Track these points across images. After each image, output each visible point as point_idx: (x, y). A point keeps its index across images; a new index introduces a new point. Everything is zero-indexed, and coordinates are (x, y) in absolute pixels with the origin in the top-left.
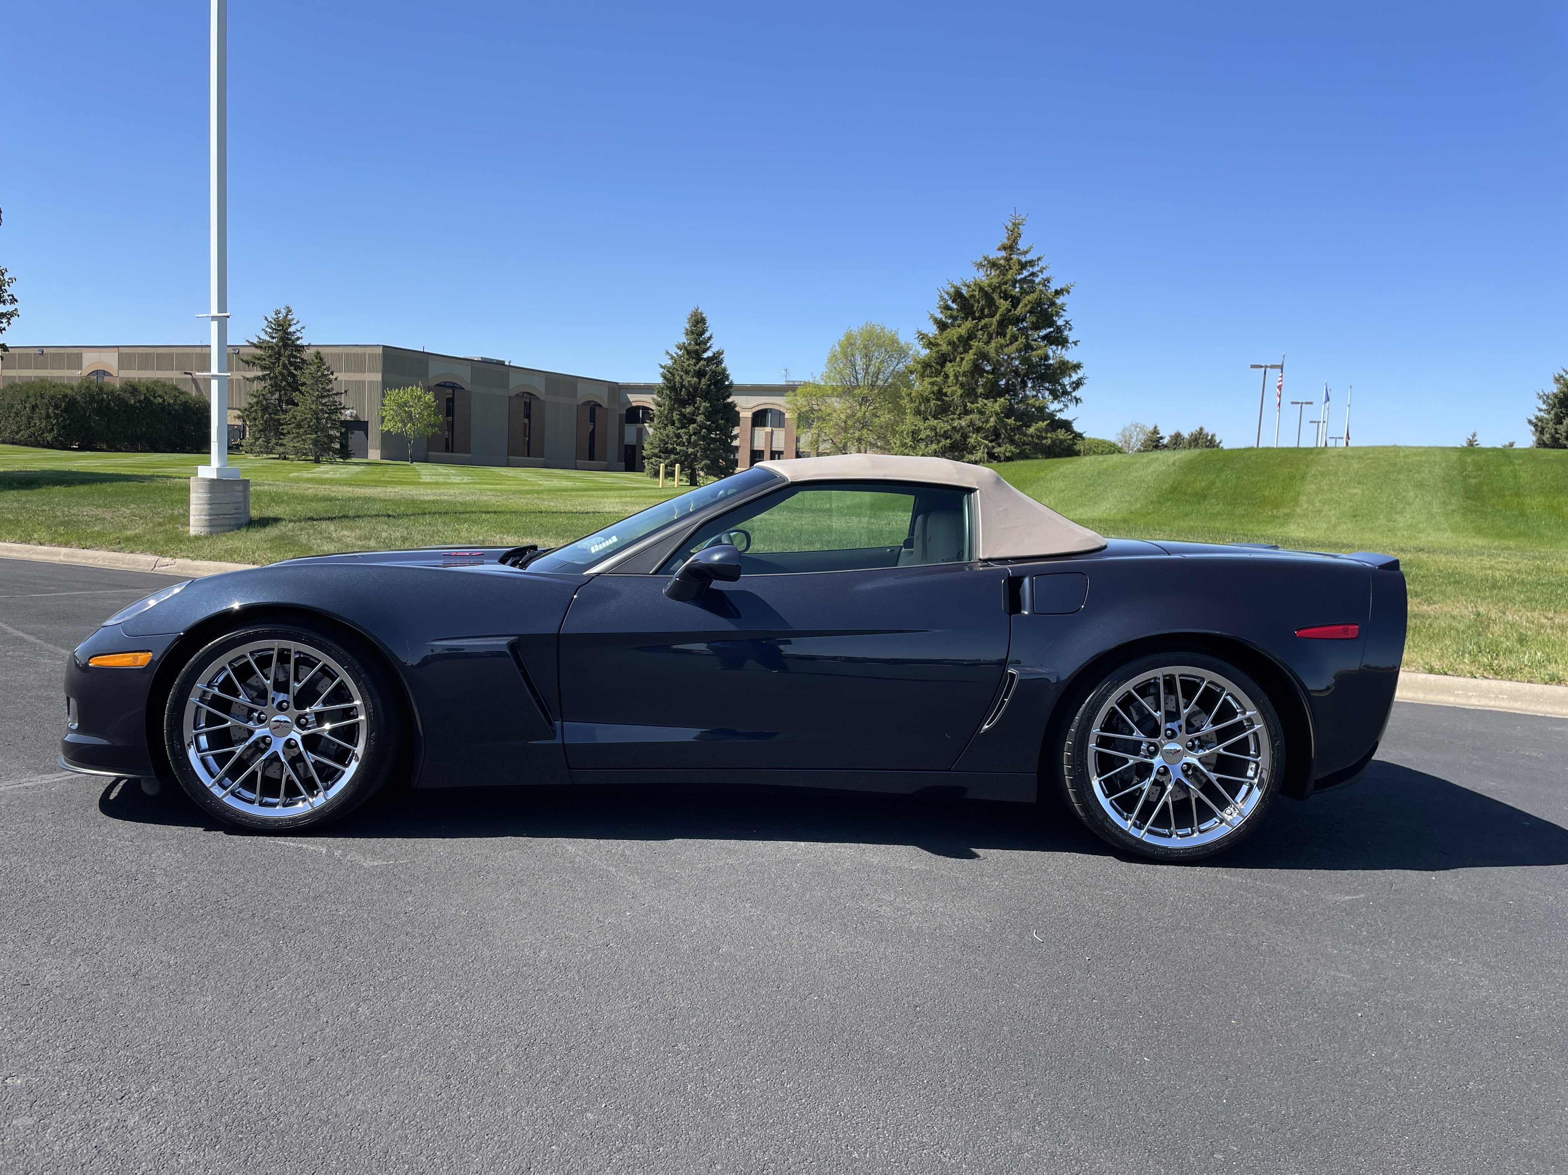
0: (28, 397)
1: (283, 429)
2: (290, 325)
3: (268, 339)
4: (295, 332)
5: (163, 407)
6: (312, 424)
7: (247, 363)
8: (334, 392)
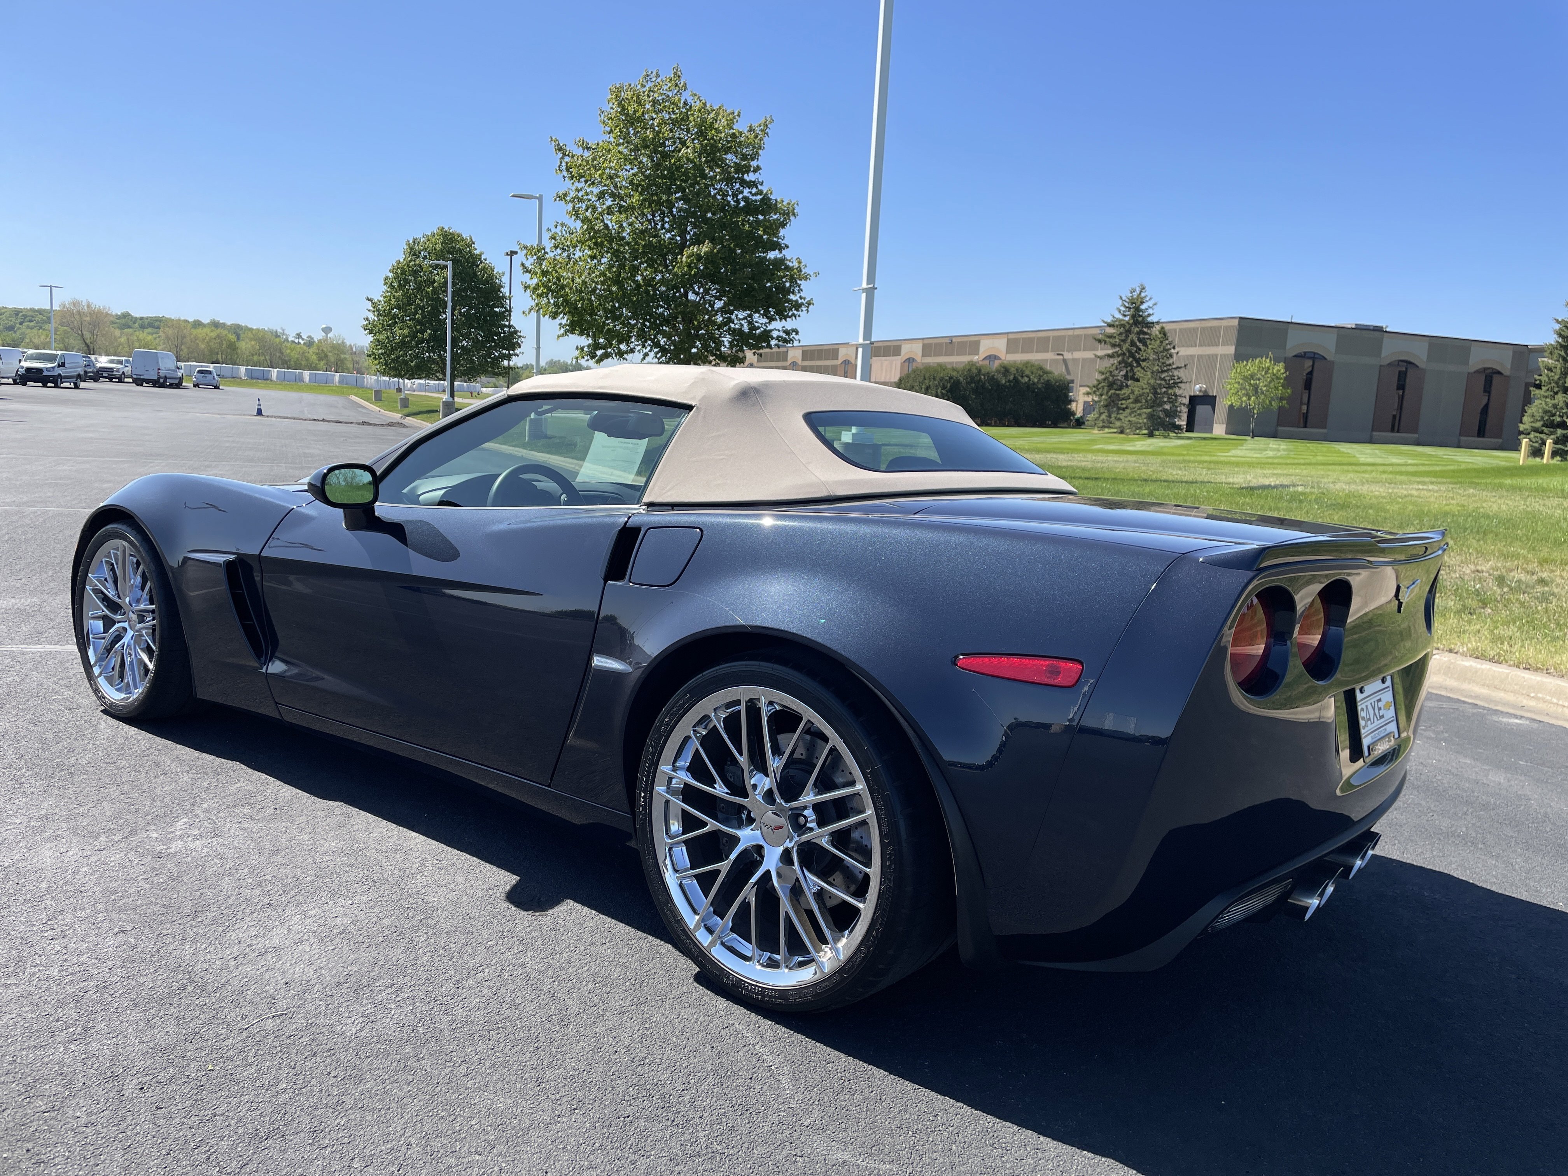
0: (925, 379)
1: (1122, 404)
2: (1142, 303)
3: (1121, 317)
4: (1147, 309)
5: (1029, 387)
6: (1149, 398)
7: (1100, 341)
8: (1174, 367)
